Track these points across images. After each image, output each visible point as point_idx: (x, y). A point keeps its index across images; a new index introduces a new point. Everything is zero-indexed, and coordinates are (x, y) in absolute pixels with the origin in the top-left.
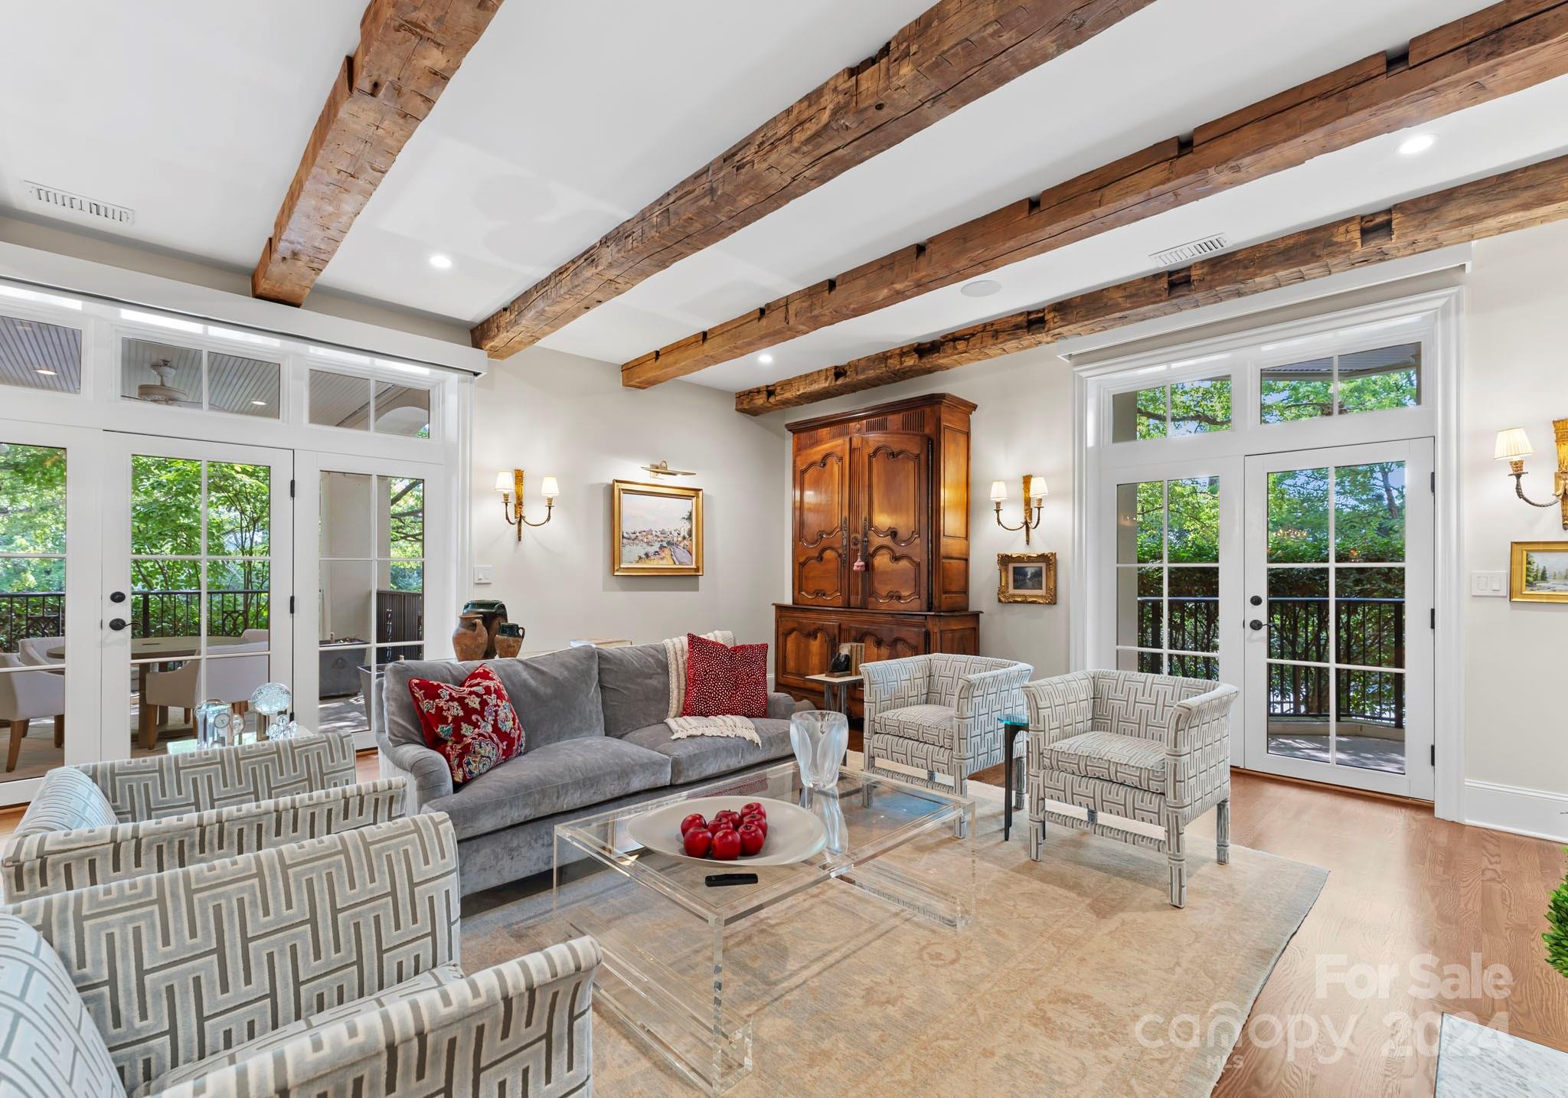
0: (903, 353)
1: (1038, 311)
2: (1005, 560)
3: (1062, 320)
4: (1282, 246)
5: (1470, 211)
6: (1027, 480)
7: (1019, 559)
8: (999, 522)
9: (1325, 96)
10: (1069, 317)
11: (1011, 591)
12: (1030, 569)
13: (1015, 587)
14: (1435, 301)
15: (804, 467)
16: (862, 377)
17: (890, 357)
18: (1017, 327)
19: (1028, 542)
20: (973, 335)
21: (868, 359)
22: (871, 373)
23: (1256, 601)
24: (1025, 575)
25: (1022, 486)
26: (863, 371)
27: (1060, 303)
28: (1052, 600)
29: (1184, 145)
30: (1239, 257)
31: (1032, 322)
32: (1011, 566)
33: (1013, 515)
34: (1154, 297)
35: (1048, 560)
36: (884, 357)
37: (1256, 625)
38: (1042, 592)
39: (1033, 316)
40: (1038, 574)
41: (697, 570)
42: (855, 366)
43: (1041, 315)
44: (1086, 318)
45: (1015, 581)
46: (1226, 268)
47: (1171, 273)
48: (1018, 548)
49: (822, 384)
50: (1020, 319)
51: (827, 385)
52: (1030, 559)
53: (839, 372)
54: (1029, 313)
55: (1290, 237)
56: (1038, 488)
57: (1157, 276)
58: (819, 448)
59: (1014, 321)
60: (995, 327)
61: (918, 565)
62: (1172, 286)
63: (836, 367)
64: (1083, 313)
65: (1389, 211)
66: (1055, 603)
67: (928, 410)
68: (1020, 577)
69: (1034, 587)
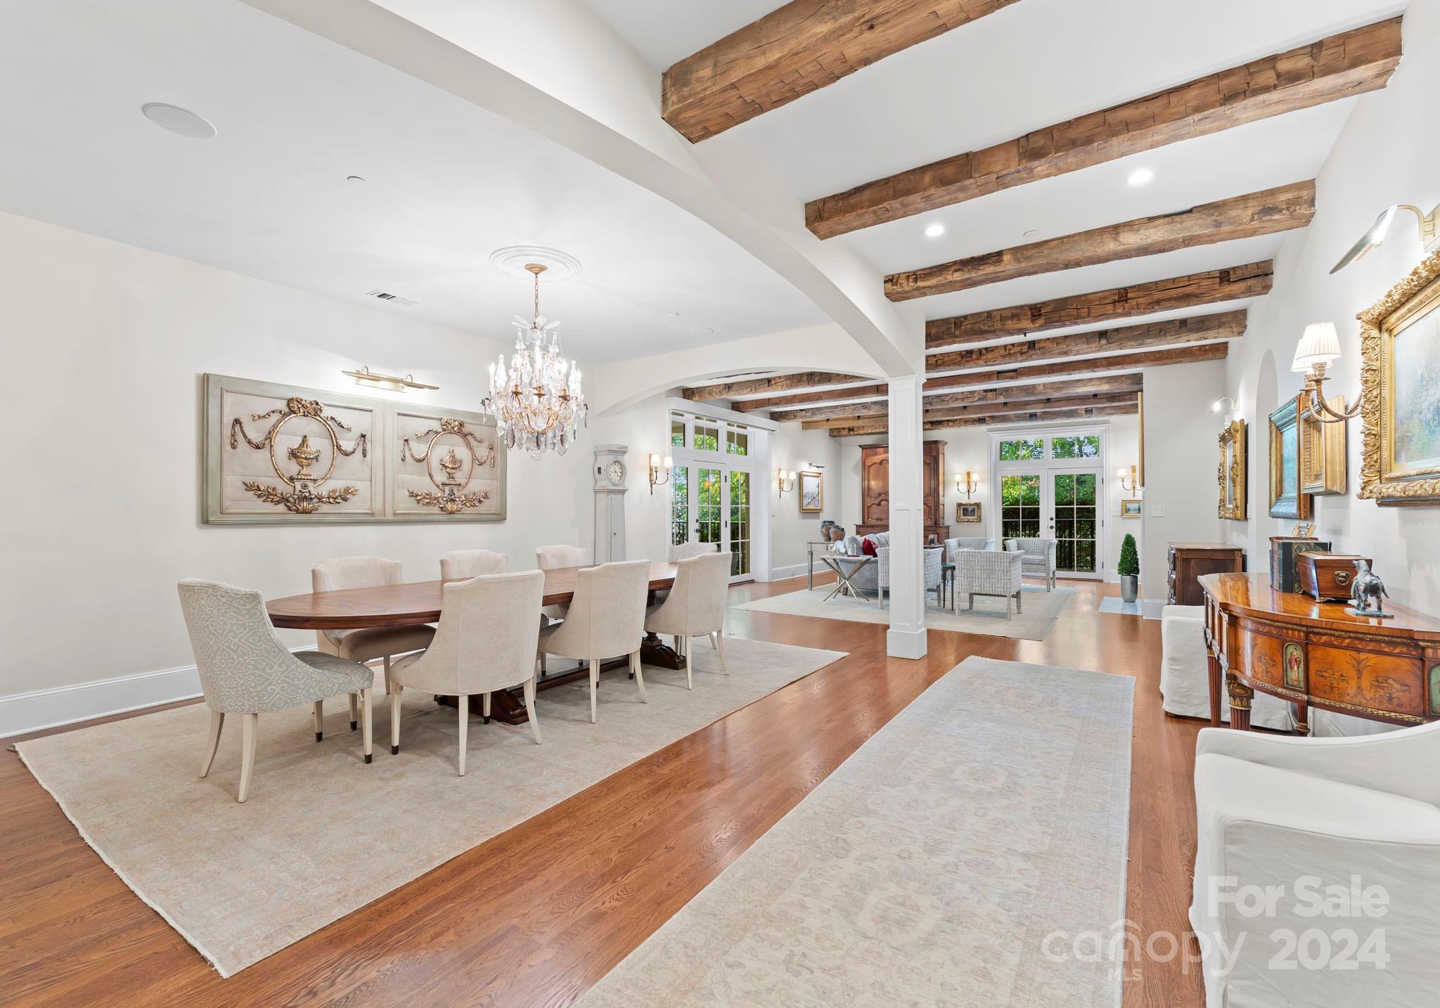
2: (959, 505)
6: (969, 474)
7: (966, 505)
8: (957, 490)
10: (995, 420)
11: (962, 517)
12: (970, 508)
13: (964, 515)
14: (1103, 427)
15: (870, 464)
19: (969, 498)
23: (1052, 519)
24: (968, 511)
25: (967, 476)
32: (962, 507)
33: (963, 488)
35: (978, 505)
37: (1052, 527)
38: (976, 517)
40: (973, 510)
41: (821, 510)
45: (963, 513)
48: (965, 501)
52: (970, 505)
56: (975, 477)
58: (879, 457)
61: (930, 507)
66: (980, 521)
67: (933, 446)
68: (966, 512)
69: (971, 516)
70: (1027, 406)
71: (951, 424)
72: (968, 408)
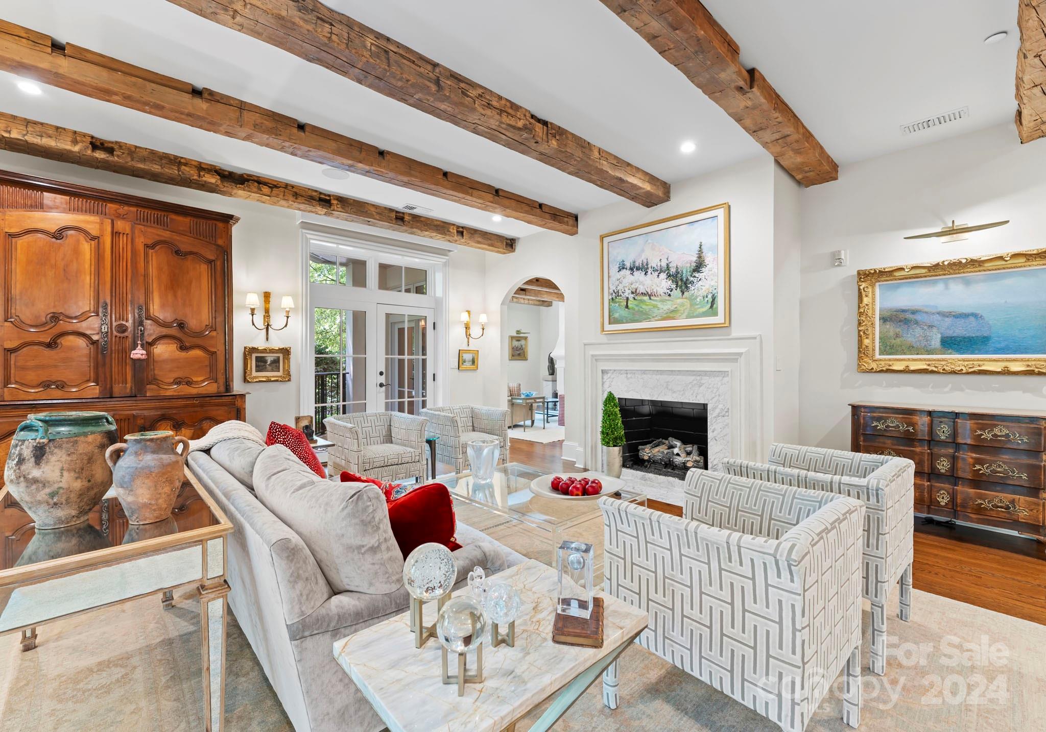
0: (201, 168)
1: (325, 195)
2: (251, 351)
3: (343, 208)
4: (436, 223)
5: (480, 239)
6: (267, 296)
7: (265, 351)
8: (253, 324)
9: (528, 205)
10: (347, 209)
11: (254, 374)
12: (270, 358)
13: (258, 371)
15: (14, 230)
16: (141, 166)
17: (186, 164)
18: (312, 198)
19: (267, 339)
20: (276, 186)
21: (153, 152)
22: (156, 168)
23: (381, 374)
24: (266, 362)
25: (263, 299)
26: (144, 160)
27: (341, 197)
28: (287, 378)
29: (497, 192)
30: (422, 219)
31: (324, 200)
32: (254, 356)
33: (259, 320)
34: (389, 220)
35: (286, 352)
36: (177, 161)
37: (381, 385)
38: (280, 373)
39: (322, 196)
40: (276, 362)
42: (133, 151)
43: (328, 198)
44: (356, 213)
45: (257, 366)
46: (418, 221)
47: (397, 212)
48: (260, 343)
49: (65, 145)
50: (314, 194)
51: (76, 149)
52: (272, 351)
53: (97, 144)
54: (321, 193)
55: (439, 221)
56: (288, 303)
57: (391, 210)
58: (48, 215)
59: (310, 193)
60: (294, 190)
61: (215, 353)
62: (397, 218)
63: (92, 137)
64: (354, 210)
65: (462, 228)
66: (289, 380)
67: (220, 225)
68: (261, 364)
69: (272, 371)
70: (475, 192)
71: (266, 190)
72: (388, 157)
